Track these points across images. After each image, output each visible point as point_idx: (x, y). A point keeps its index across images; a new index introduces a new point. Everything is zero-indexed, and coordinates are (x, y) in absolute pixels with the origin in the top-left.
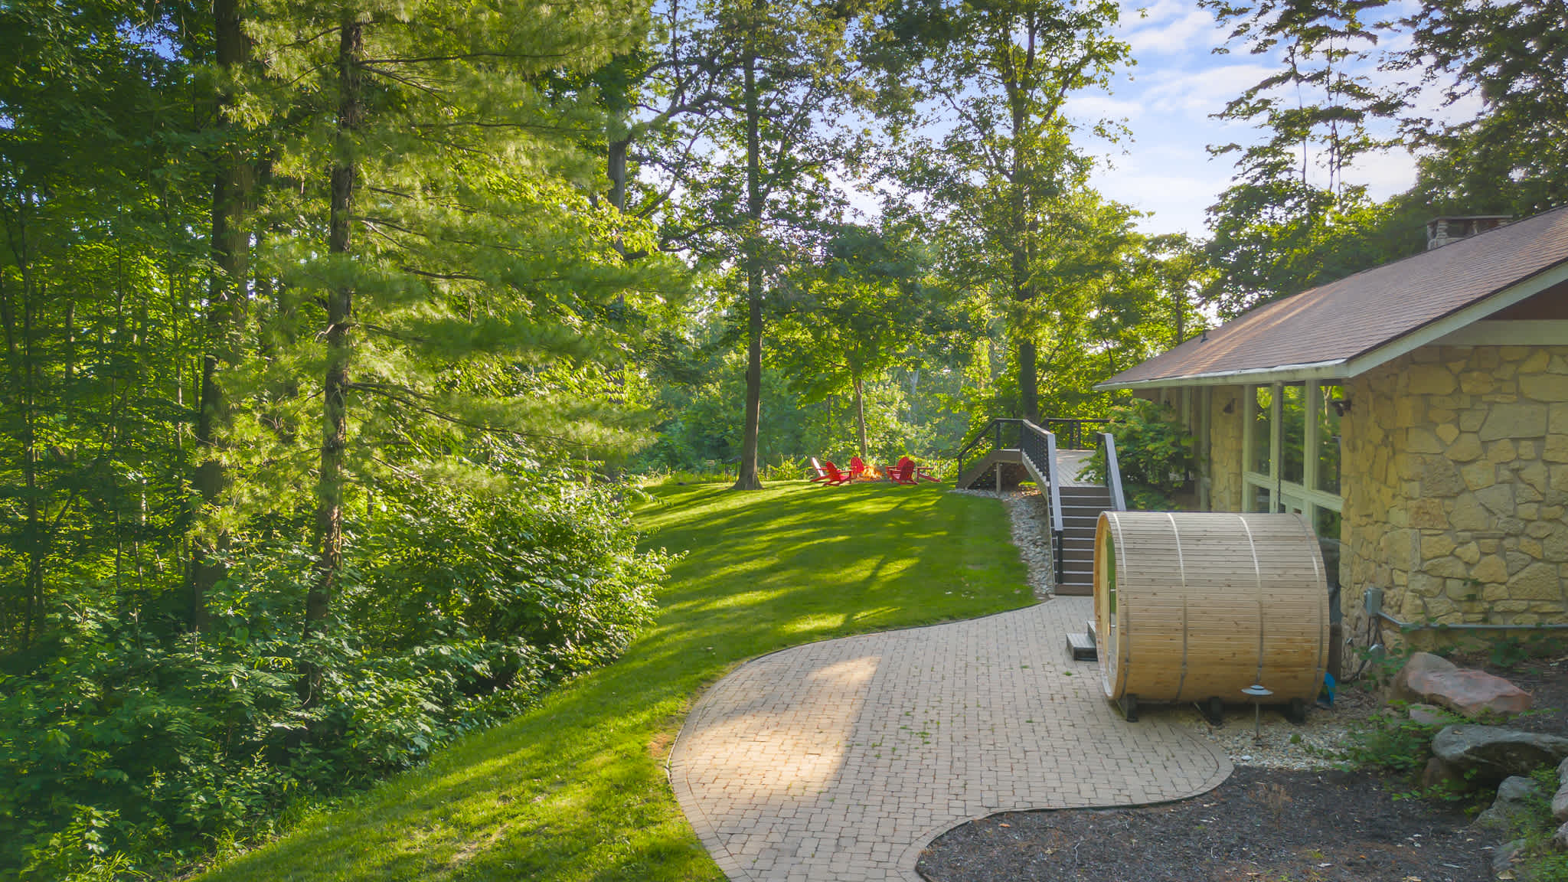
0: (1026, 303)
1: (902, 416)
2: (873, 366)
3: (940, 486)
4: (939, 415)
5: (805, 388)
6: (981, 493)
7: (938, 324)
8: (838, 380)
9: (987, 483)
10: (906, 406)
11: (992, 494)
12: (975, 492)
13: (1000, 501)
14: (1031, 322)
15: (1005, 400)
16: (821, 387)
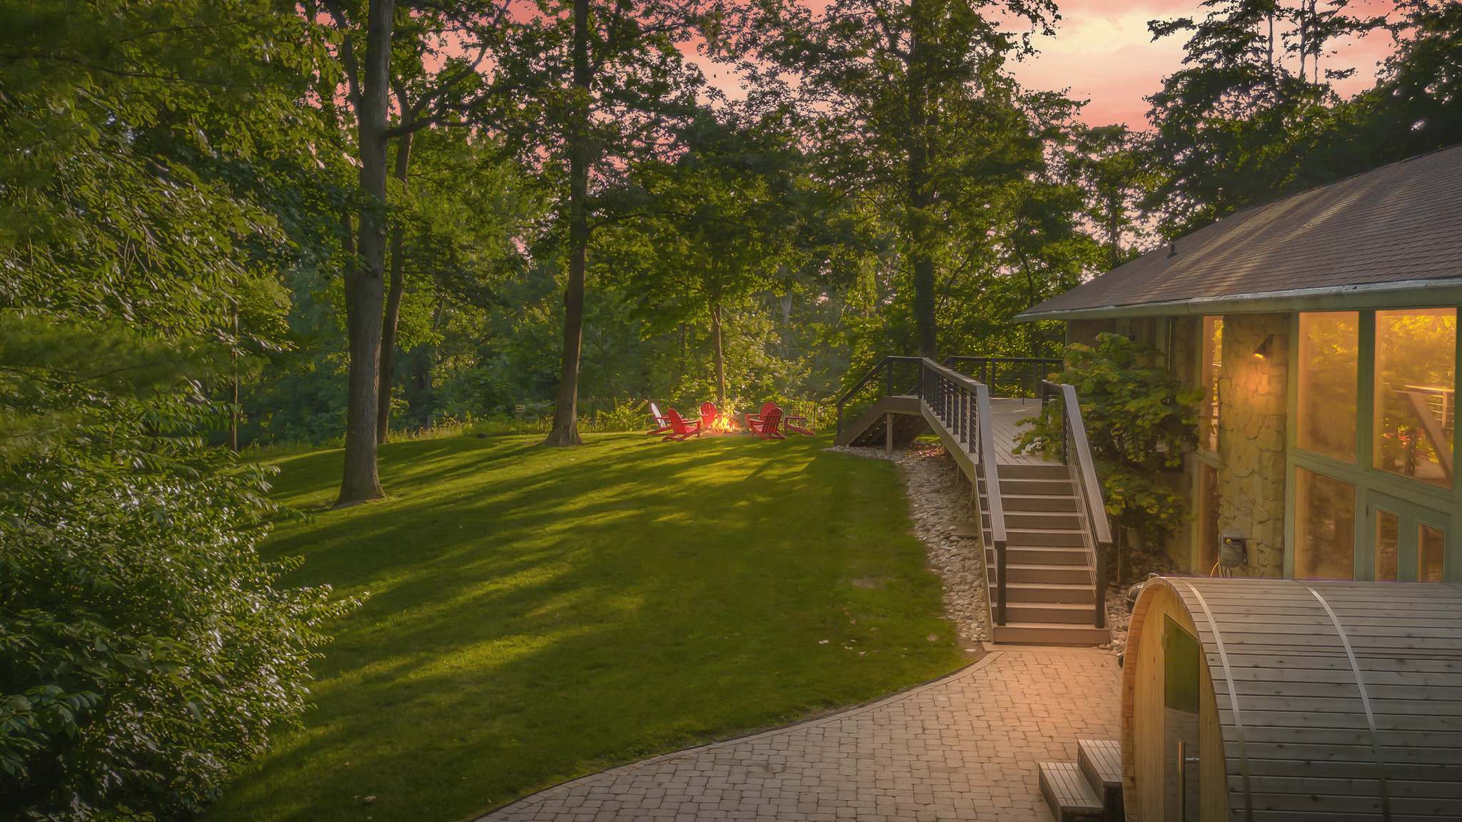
0: (926, 211)
1: (770, 349)
2: (734, 290)
3: (812, 441)
4: (814, 349)
5: (649, 314)
6: (866, 453)
7: (815, 237)
8: (690, 306)
9: (874, 439)
10: (776, 339)
11: (880, 454)
12: (858, 451)
13: (891, 464)
14: (932, 235)
15: (897, 333)
16: (669, 315)
